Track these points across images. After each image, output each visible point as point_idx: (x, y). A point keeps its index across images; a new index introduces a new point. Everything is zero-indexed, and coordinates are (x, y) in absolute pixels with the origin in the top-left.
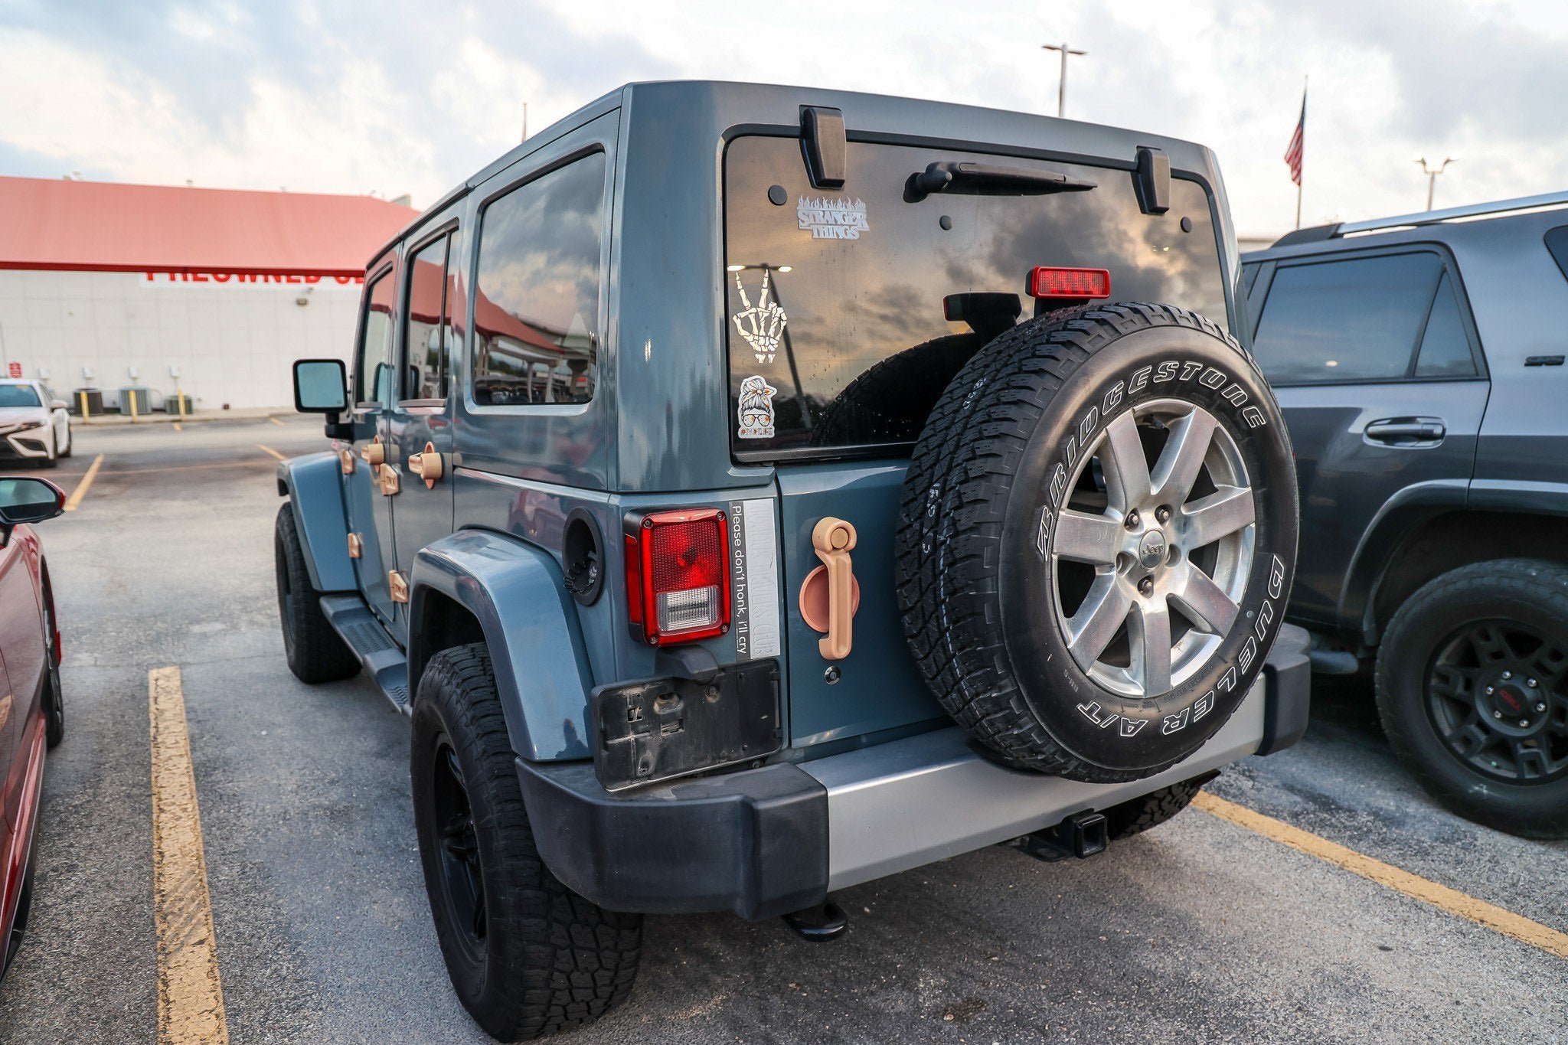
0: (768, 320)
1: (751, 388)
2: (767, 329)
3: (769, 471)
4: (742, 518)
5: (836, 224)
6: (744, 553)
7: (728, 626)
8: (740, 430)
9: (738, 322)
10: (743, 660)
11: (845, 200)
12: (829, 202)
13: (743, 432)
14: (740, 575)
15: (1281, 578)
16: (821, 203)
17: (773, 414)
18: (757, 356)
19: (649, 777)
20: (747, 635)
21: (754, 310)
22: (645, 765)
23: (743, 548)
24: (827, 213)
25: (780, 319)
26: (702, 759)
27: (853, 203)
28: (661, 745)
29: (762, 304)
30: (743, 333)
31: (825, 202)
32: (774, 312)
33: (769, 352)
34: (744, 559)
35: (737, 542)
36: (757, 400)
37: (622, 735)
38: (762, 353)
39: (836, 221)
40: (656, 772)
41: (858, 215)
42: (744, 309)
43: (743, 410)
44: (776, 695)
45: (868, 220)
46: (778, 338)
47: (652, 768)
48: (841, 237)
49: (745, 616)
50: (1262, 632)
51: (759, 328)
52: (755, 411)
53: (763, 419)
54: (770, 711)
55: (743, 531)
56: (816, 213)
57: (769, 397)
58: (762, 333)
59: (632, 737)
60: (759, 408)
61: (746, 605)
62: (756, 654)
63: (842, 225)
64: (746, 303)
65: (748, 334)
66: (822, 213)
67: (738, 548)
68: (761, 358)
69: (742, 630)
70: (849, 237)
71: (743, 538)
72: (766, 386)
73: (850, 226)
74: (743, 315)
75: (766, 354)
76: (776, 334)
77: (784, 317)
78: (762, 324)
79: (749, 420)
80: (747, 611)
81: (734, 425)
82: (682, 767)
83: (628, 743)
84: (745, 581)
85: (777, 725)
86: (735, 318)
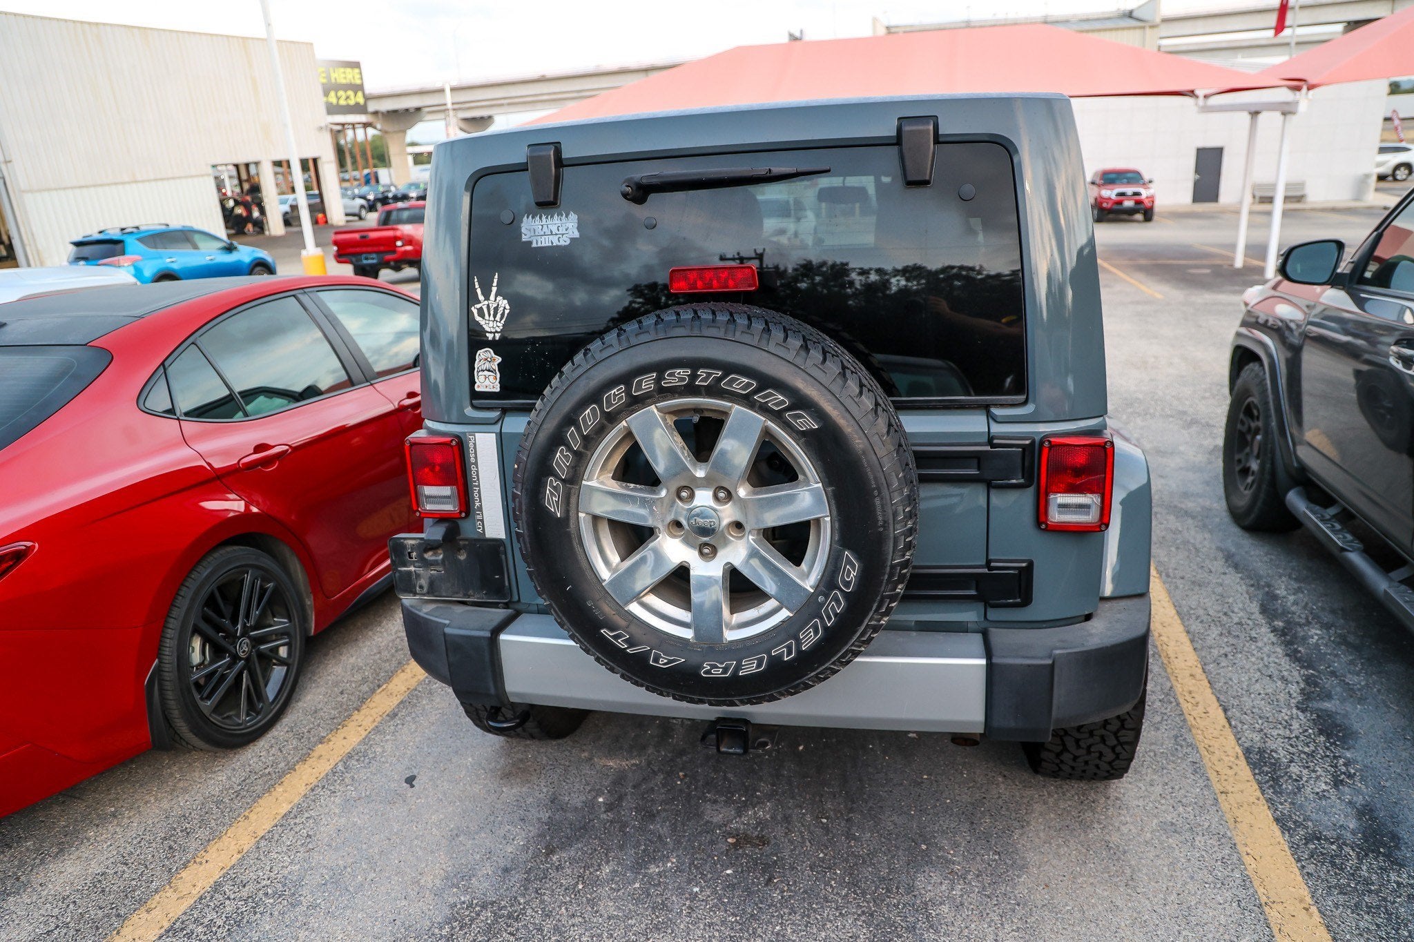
0: (496, 309)
1: (483, 357)
2: (495, 316)
3: (494, 414)
4: (475, 444)
5: (552, 234)
6: (477, 467)
7: (468, 514)
8: (476, 386)
9: (475, 312)
10: (481, 537)
11: (560, 214)
12: (547, 218)
13: (479, 386)
14: (475, 482)
15: (853, 574)
16: (541, 218)
17: (498, 375)
18: (487, 334)
19: (424, 595)
20: (482, 521)
21: (486, 302)
22: (421, 587)
23: (476, 464)
24: (545, 227)
25: (505, 308)
26: (457, 593)
27: (567, 216)
28: (430, 578)
29: (492, 297)
30: (478, 318)
31: (544, 217)
32: (500, 303)
33: (497, 332)
34: (477, 471)
35: (473, 460)
36: (487, 365)
37: (405, 566)
38: (491, 332)
39: (551, 232)
40: (428, 593)
41: (570, 225)
42: (479, 302)
43: (478, 372)
44: (505, 564)
45: (578, 228)
46: (503, 322)
47: (425, 590)
48: (554, 244)
49: (480, 509)
50: (829, 619)
51: (489, 315)
52: (486, 373)
53: (491, 378)
54: (502, 574)
55: (476, 453)
56: (536, 227)
57: (496, 363)
58: (492, 318)
59: (412, 569)
60: (489, 371)
61: (480, 501)
62: (490, 534)
63: (556, 234)
64: (481, 298)
65: (481, 319)
66: (540, 227)
67: (473, 464)
68: (490, 337)
69: (479, 517)
70: (562, 243)
71: (476, 458)
72: (494, 355)
73: (563, 234)
74: (478, 306)
75: (494, 333)
76: (501, 319)
77: (508, 307)
78: (492, 312)
79: (482, 379)
80: (481, 505)
81: (472, 382)
82: (444, 594)
83: (410, 572)
84: (479, 486)
85: (507, 584)
86: (473, 308)
